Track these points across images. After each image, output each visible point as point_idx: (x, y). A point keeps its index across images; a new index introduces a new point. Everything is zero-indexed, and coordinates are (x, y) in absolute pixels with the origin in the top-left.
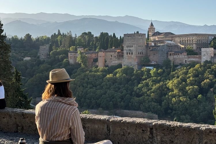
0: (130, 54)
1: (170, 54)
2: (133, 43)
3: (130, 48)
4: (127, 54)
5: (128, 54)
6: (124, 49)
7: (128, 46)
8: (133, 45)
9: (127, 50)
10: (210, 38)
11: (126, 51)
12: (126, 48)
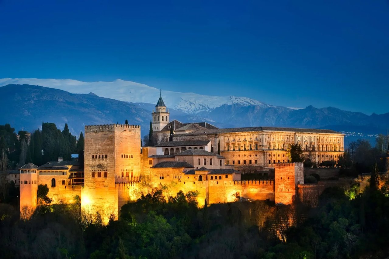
0: (99, 175)
1: (201, 177)
2: (108, 147)
3: (101, 162)
4: (93, 175)
5: (96, 175)
6: (86, 163)
7: (96, 156)
8: (108, 155)
9: (92, 166)
10: (299, 139)
11: (90, 169)
12: (91, 162)
